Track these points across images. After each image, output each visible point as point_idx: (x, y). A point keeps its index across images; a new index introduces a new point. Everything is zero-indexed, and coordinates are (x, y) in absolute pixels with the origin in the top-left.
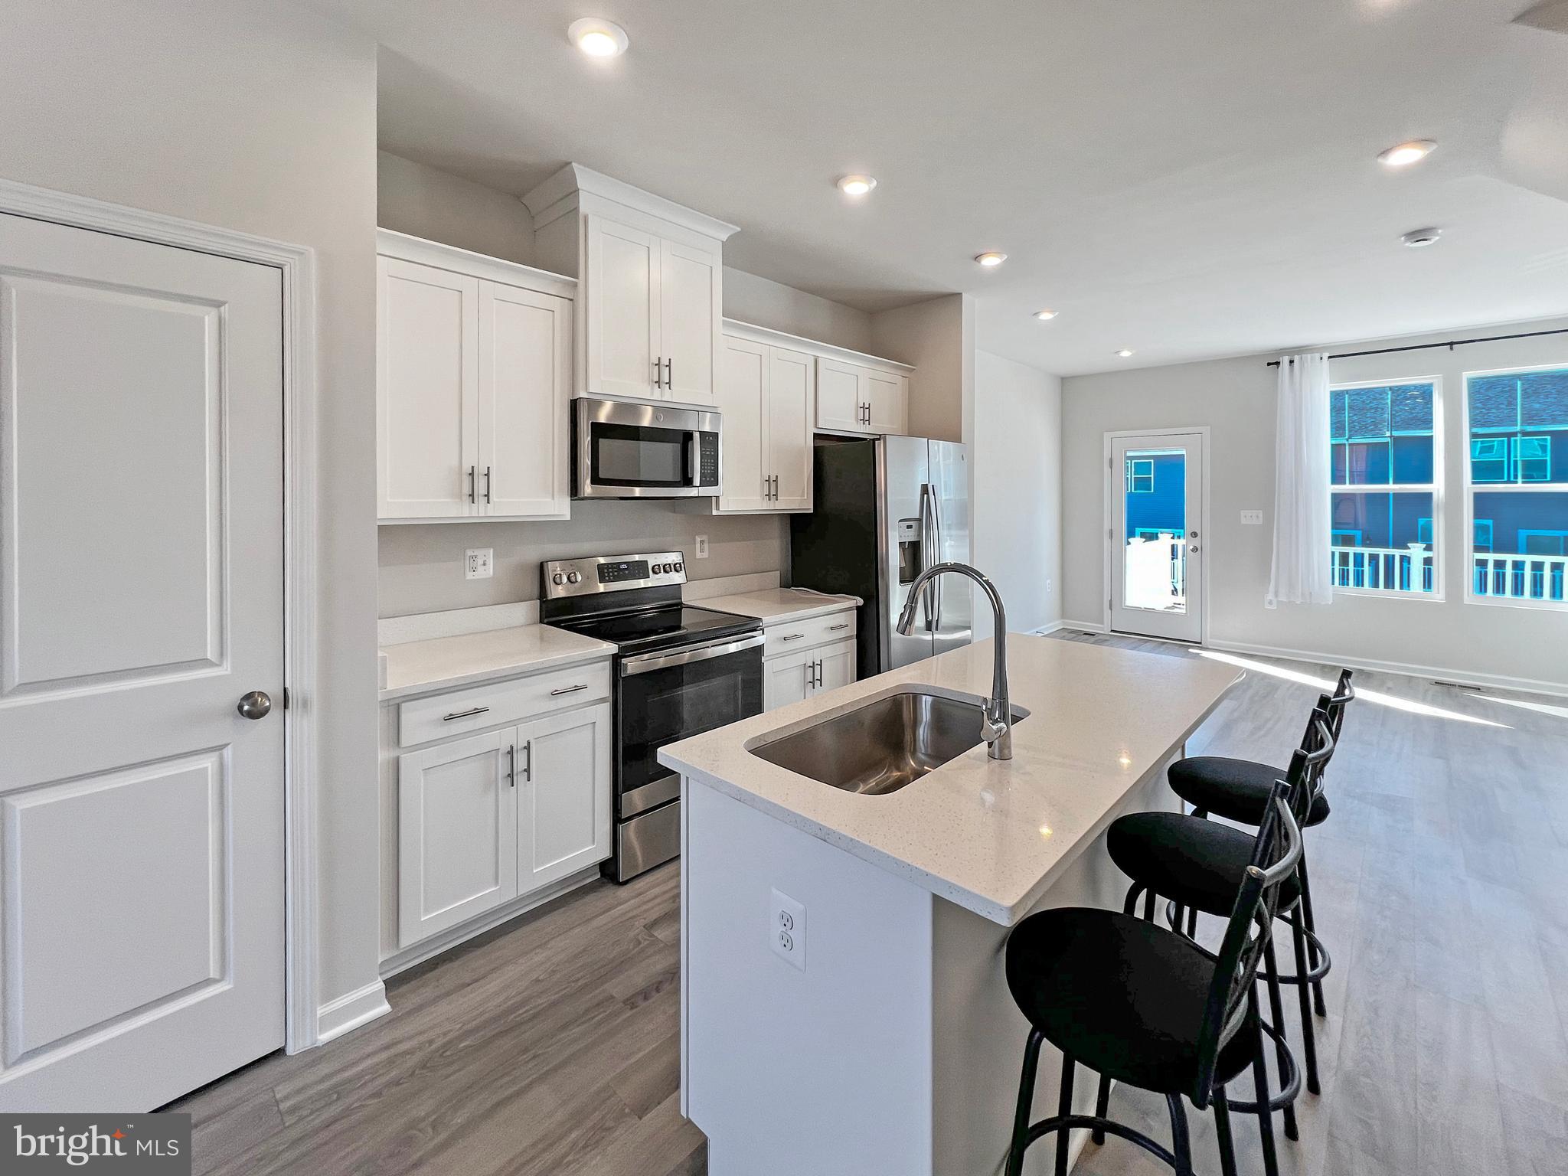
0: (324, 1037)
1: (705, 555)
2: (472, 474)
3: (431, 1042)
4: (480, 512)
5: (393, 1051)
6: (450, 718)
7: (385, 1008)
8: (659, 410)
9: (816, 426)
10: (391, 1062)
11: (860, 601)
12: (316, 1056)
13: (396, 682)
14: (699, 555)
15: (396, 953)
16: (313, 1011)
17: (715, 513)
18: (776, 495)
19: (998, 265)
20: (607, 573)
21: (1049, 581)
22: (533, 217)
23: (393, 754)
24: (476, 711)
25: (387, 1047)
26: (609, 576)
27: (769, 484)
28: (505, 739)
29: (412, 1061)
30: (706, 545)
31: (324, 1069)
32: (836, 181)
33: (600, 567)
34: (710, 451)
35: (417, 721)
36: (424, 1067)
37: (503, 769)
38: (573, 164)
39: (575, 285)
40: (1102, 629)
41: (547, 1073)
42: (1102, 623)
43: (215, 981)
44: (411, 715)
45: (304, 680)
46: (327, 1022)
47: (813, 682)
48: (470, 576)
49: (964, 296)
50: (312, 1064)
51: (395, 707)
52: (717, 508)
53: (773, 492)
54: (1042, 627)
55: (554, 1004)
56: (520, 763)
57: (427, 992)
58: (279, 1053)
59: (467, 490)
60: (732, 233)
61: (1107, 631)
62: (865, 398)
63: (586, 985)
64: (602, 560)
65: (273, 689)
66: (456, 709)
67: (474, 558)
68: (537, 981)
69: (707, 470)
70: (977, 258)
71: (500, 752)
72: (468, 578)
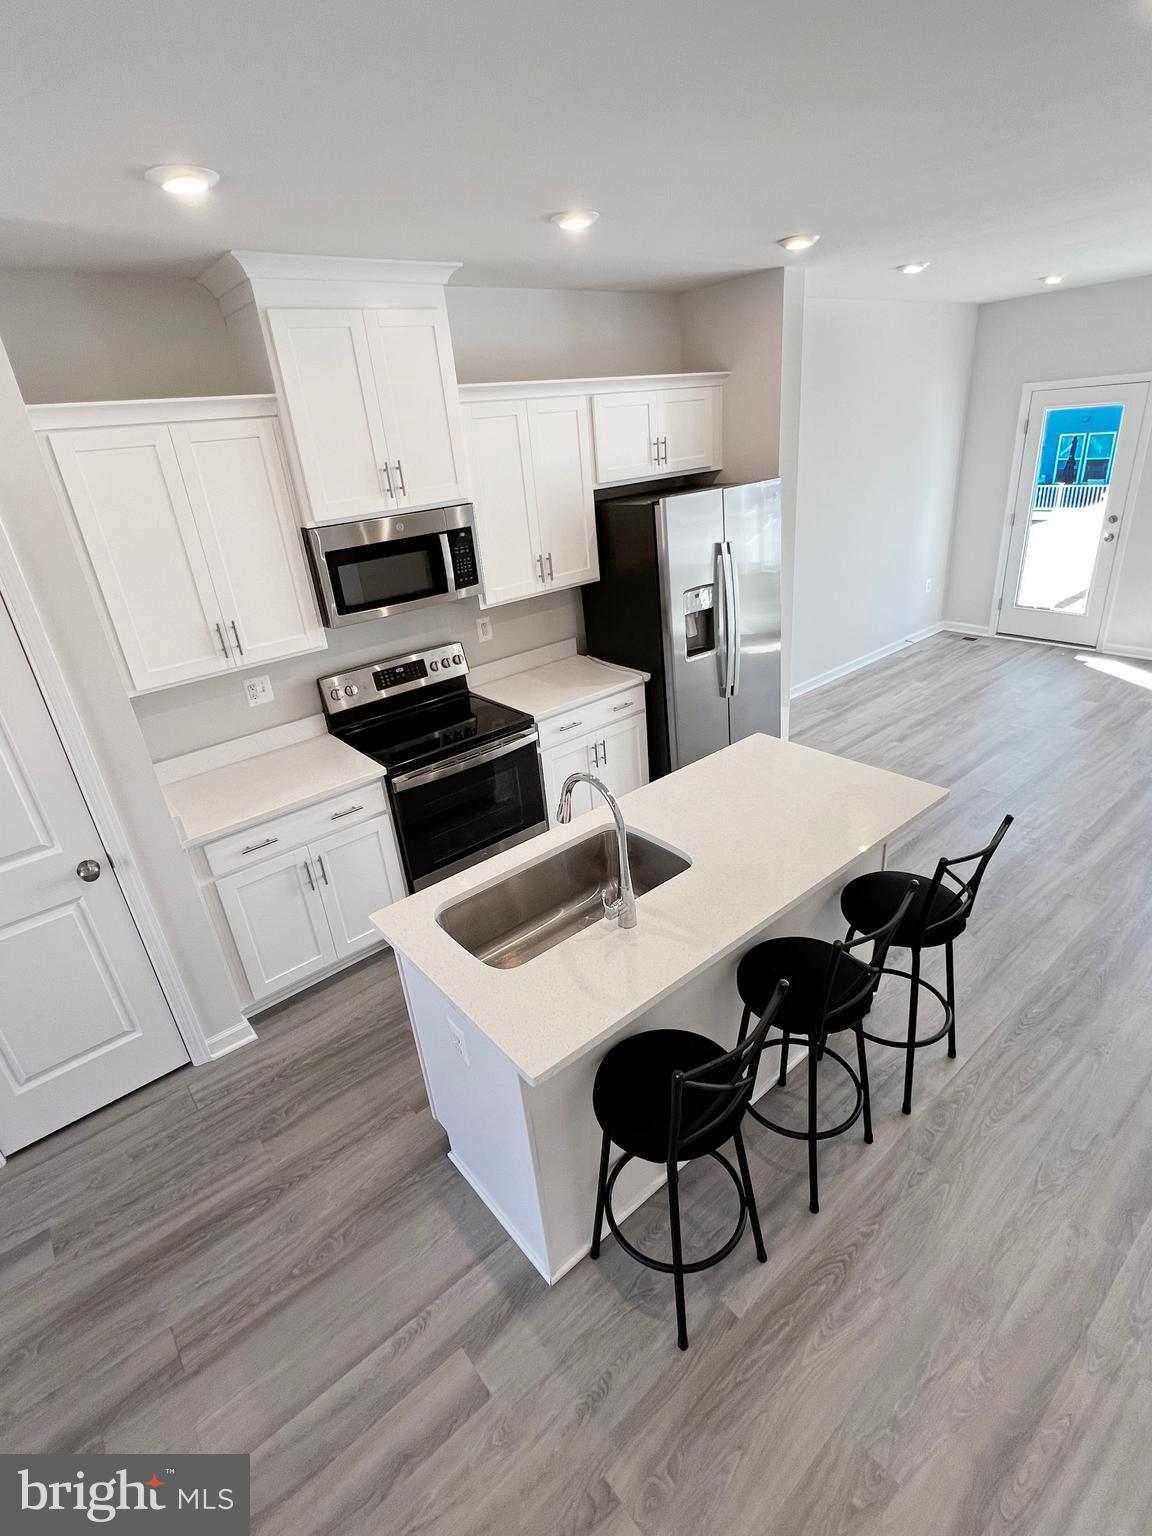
0: (216, 1056)
1: (489, 637)
2: (218, 630)
3: (284, 1060)
4: (236, 662)
5: (260, 1065)
6: (248, 850)
7: (253, 1036)
8: (397, 519)
9: (596, 481)
10: (259, 1072)
11: (647, 676)
12: (213, 1067)
13: (194, 833)
14: (482, 639)
15: (252, 1003)
16: (203, 1044)
17: (482, 607)
18: (551, 574)
19: (809, 248)
20: (381, 680)
21: (929, 581)
22: (218, 300)
23: (210, 880)
24: (268, 842)
25: (256, 1063)
26: (386, 683)
27: (541, 564)
28: (300, 857)
29: (270, 1074)
30: (489, 628)
31: (217, 1076)
32: (551, 218)
33: (376, 675)
34: (465, 549)
35: (222, 857)
36: (280, 1076)
37: (304, 877)
38: (232, 252)
39: (275, 400)
40: (986, 631)
41: (359, 1082)
42: (988, 624)
43: (128, 1033)
44: (215, 853)
45: (120, 845)
46: (214, 1047)
47: (596, 762)
48: (253, 703)
49: (786, 269)
50: (210, 1072)
51: (200, 849)
52: (485, 602)
53: (547, 570)
54: (911, 636)
55: (367, 1036)
56: (316, 872)
57: (281, 1025)
58: (189, 1064)
59: (218, 646)
60: (453, 270)
61: (991, 633)
62: (660, 432)
63: (391, 1022)
64: (378, 668)
65: (100, 857)
66: (251, 843)
67: (252, 687)
68: (357, 1019)
69: (464, 569)
70: (782, 242)
71: (298, 866)
72: (252, 706)
